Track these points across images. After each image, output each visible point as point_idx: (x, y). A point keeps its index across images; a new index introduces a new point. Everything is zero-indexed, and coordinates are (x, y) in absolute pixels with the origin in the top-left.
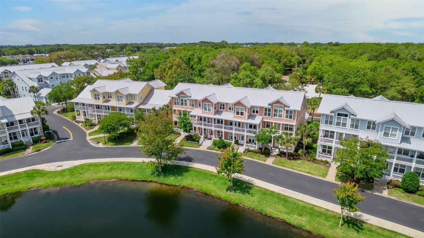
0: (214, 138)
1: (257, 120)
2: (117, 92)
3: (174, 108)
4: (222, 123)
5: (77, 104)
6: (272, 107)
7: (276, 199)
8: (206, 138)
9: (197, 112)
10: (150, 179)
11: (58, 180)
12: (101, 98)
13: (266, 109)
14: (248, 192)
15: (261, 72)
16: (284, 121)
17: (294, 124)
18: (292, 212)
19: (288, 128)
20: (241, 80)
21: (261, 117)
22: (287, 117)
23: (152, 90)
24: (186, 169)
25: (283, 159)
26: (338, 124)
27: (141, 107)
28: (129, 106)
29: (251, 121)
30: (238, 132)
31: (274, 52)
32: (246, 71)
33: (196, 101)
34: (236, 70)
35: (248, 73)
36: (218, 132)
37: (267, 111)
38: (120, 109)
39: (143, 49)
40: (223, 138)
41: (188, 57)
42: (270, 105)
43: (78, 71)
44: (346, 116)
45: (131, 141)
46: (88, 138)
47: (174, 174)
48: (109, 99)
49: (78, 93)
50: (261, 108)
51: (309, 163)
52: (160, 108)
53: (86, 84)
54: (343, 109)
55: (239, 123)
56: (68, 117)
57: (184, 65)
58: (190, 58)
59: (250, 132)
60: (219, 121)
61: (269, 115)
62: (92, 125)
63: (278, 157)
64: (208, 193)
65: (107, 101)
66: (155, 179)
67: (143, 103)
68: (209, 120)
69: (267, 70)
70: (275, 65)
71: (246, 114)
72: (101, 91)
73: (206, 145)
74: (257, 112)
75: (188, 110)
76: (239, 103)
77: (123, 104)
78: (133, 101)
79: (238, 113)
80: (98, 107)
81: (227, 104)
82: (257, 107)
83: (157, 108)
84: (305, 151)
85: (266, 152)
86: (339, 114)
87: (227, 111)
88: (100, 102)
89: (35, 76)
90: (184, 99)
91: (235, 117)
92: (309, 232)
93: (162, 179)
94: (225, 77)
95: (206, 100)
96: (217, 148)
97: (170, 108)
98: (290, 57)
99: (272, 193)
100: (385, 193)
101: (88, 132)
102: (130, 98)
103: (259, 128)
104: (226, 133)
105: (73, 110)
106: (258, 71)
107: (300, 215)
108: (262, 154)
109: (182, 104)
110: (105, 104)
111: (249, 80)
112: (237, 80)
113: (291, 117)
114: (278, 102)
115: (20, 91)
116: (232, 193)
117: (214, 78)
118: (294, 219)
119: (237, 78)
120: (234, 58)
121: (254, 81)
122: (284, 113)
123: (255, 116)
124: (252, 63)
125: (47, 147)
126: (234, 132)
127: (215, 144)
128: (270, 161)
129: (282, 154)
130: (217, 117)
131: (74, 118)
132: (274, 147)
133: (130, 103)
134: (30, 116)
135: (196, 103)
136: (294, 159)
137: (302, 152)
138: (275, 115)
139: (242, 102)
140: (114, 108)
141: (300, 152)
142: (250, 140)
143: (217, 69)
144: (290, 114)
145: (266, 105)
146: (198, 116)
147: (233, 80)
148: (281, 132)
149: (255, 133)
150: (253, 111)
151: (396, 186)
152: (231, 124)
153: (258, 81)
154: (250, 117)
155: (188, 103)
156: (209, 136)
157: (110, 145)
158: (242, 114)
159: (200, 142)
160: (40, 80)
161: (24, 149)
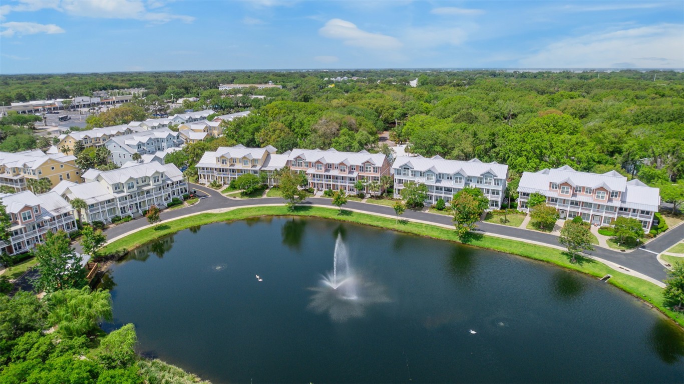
0: (324, 189)
1: (355, 175)
2: (244, 157)
4: (330, 178)
5: (201, 168)
6: (364, 165)
7: (366, 217)
8: (318, 190)
9: (311, 171)
10: (288, 214)
11: (227, 217)
12: (228, 163)
13: (360, 167)
14: (350, 215)
15: (358, 136)
16: (372, 174)
17: (379, 176)
18: (374, 220)
19: (375, 179)
20: (341, 143)
21: (357, 173)
22: (374, 171)
23: (268, 155)
24: (310, 208)
25: (372, 200)
26: (404, 174)
27: (263, 169)
28: (253, 169)
29: (350, 175)
30: (342, 184)
31: (374, 105)
32: (345, 136)
33: (310, 163)
34: (336, 135)
35: (347, 137)
36: (327, 185)
37: (361, 169)
38: (246, 171)
39: (194, 91)
40: (332, 189)
41: (289, 121)
42: (362, 164)
43: (170, 134)
44: (408, 169)
45: (261, 195)
46: (224, 195)
47: (303, 210)
48: (233, 163)
50: (357, 166)
51: (389, 201)
52: (281, 169)
54: (406, 165)
55: (343, 177)
57: (287, 130)
58: (291, 123)
59: (350, 183)
60: (328, 177)
61: (363, 171)
62: (219, 186)
63: (370, 199)
64: (327, 217)
65: (232, 166)
66: (292, 213)
67: (264, 166)
68: (320, 176)
69: (363, 135)
70: (371, 127)
71: (347, 171)
72: (228, 157)
73: (319, 194)
74: (354, 169)
75: (304, 170)
76: (342, 164)
77: (248, 167)
78: (256, 164)
79: (341, 170)
80: (225, 170)
81: (333, 164)
82: (354, 166)
83: (279, 170)
84: (387, 194)
85: (362, 196)
86: (404, 168)
87: (333, 169)
88: (227, 166)
90: (300, 162)
91: (339, 173)
92: (382, 227)
93: (295, 213)
94: (327, 141)
95: (318, 162)
96: (327, 196)
97: (288, 169)
98: (392, 111)
99: (364, 214)
100: (427, 212)
101: (218, 191)
102: (254, 162)
103: (356, 179)
104: (333, 185)
106: (356, 135)
107: (378, 221)
108: (359, 197)
109: (299, 166)
110: (231, 168)
111: (348, 144)
112: (338, 144)
113: (376, 172)
114: (368, 162)
116: (341, 216)
117: (318, 142)
118: (375, 223)
119: (338, 142)
120: (334, 124)
121: (352, 145)
122: (372, 169)
123: (353, 172)
124: (351, 128)
125: (197, 202)
126: (339, 184)
127: (326, 193)
128: (364, 201)
129: (372, 197)
130: (327, 173)
131: (196, 181)
132: (367, 193)
133: (254, 166)
134: (181, 178)
135: (310, 165)
136: (380, 199)
137: (385, 195)
138: (366, 171)
139: (344, 162)
140: (240, 171)
141: (384, 195)
142: (351, 189)
143: (320, 134)
144: (376, 169)
145: (360, 164)
146: (311, 174)
147: (334, 144)
148: (371, 182)
149: (354, 183)
150: (352, 169)
151: (434, 208)
152: (337, 178)
153: (356, 144)
154: (350, 172)
155: (303, 164)
156: (320, 189)
157: (248, 198)
158: (344, 170)
159: (315, 193)
160: (139, 146)
161: (181, 203)
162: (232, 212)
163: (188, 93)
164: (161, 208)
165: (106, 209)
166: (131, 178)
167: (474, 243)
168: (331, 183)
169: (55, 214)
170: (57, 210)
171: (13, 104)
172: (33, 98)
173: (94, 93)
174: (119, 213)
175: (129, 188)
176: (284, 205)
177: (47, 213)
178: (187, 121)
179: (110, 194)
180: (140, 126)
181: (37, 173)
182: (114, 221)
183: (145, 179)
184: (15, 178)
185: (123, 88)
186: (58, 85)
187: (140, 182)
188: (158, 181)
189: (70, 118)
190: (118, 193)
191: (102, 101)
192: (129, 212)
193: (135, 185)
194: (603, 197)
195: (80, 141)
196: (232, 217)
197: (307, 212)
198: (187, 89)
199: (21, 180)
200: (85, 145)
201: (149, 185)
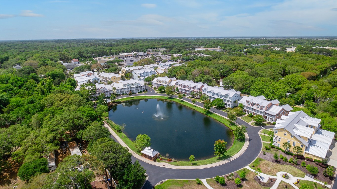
0: (183, 94)
2: (163, 81)
3: (176, 86)
5: (152, 83)
6: (195, 87)
12: (159, 82)
13: (193, 88)
14: (183, 102)
17: (198, 91)
23: (172, 80)
24: (174, 98)
26: (205, 92)
27: (168, 85)
29: (190, 90)
35: (200, 77)
38: (163, 85)
39: (182, 51)
40: (185, 94)
43: (151, 71)
45: (165, 93)
46: (155, 92)
49: (152, 80)
51: (200, 100)
53: (155, 77)
55: (188, 90)
56: (149, 86)
57: (184, 72)
60: (184, 90)
62: (156, 89)
64: (177, 102)
65: (160, 83)
66: (168, 99)
67: (169, 84)
68: (182, 89)
72: (159, 80)
75: (178, 87)
76: (188, 86)
77: (164, 84)
79: (188, 88)
80: (158, 84)
83: (172, 86)
85: (193, 97)
87: (185, 87)
88: (158, 83)
89: (139, 73)
93: (169, 99)
95: (181, 85)
101: (155, 90)
102: (166, 82)
104: (185, 92)
105: (151, 84)
107: (188, 105)
110: (160, 84)
111: (200, 79)
115: (134, 77)
116: (180, 102)
117: (191, 78)
120: (198, 72)
125: (146, 92)
126: (187, 92)
128: (192, 99)
131: (151, 87)
133: (166, 84)
134: (143, 85)
138: (195, 89)
140: (162, 85)
141: (200, 98)
142: (190, 95)
144: (198, 89)
146: (180, 88)
148: (195, 93)
149: (191, 93)
150: (191, 88)
155: (178, 85)
157: (160, 93)
160: (141, 74)
161: (142, 92)
162: (152, 96)
163: (180, 52)
164: (136, 93)
165: (121, 91)
166: (128, 83)
167: (209, 115)
168: (183, 91)
169: (108, 90)
170: (109, 89)
171: (120, 54)
172: (127, 52)
173: (148, 50)
174: (124, 92)
175: (127, 86)
176: (166, 96)
177: (107, 90)
178: (164, 66)
179: (123, 87)
180: (147, 66)
181: (110, 79)
182: (122, 94)
183: (132, 84)
184: (106, 80)
185: (159, 48)
186: (138, 46)
187: (131, 85)
188: (136, 85)
189: (134, 61)
190: (124, 87)
191: (148, 54)
192: (127, 93)
193: (129, 86)
194: (259, 108)
195: (126, 71)
196: (152, 98)
197: (172, 99)
198: (179, 50)
199: (107, 81)
200: (128, 72)
201: (133, 86)
